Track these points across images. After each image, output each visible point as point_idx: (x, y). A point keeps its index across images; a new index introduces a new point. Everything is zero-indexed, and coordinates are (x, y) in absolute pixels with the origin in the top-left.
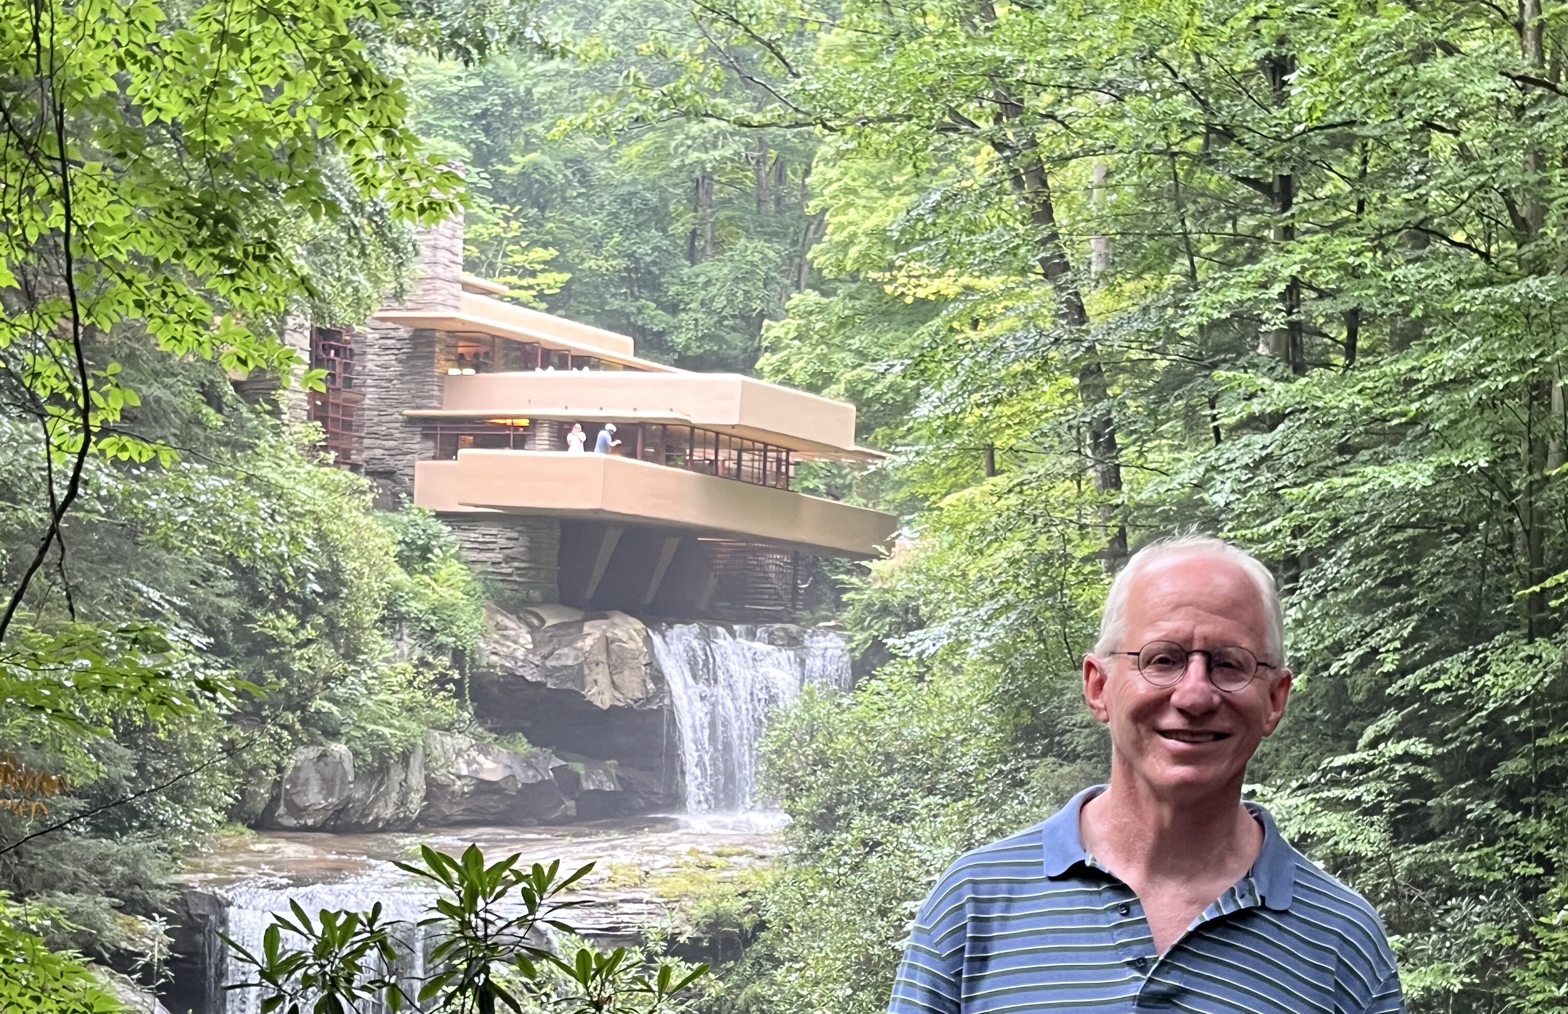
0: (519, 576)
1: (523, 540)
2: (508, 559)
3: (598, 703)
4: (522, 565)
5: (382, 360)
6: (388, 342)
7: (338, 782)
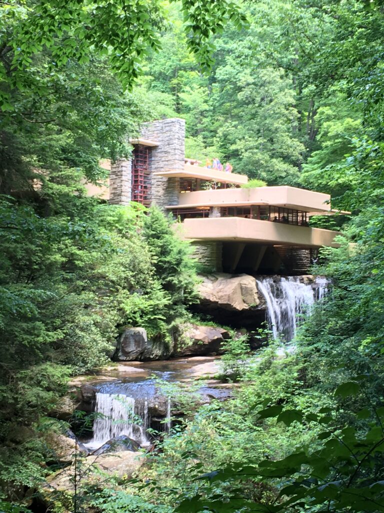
0: (208, 263)
3: (238, 308)
4: (209, 259)
5: (157, 189)
6: (159, 183)
7: (141, 342)
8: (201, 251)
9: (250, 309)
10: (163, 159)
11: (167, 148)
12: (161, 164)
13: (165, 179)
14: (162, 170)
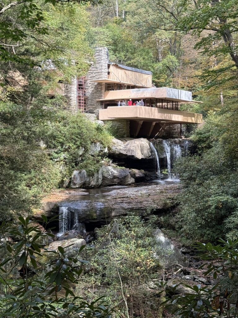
1: (122, 124)
2: (119, 129)
3: (139, 158)
4: (122, 130)
5: (92, 89)
6: (93, 86)
7: (83, 177)
8: (118, 125)
9: (146, 159)
12: (94, 75)
13: (96, 83)
14: (95, 78)
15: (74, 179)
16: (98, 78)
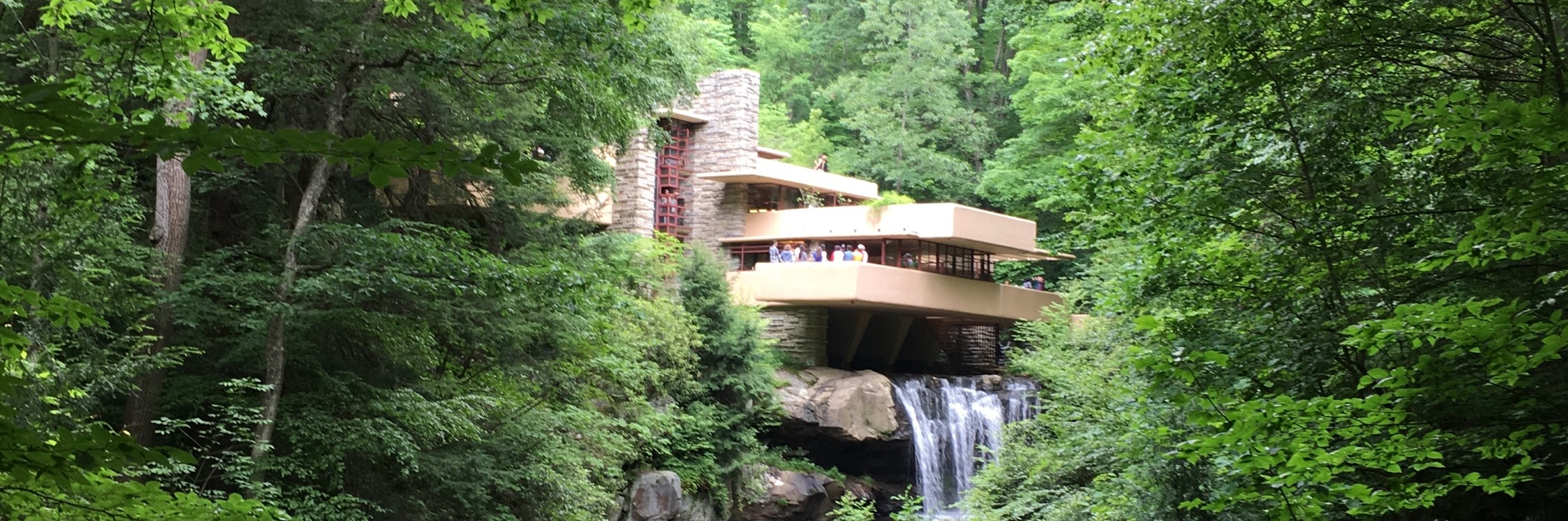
0: (800, 348)
1: (801, 324)
2: (791, 337)
3: (856, 436)
4: (801, 341)
5: (705, 205)
6: (708, 193)
7: (670, 499)
8: (787, 325)
9: (880, 439)
10: (716, 148)
11: (724, 127)
12: (713, 157)
13: (719, 186)
14: (714, 167)
15: (639, 502)
16: (723, 167)
